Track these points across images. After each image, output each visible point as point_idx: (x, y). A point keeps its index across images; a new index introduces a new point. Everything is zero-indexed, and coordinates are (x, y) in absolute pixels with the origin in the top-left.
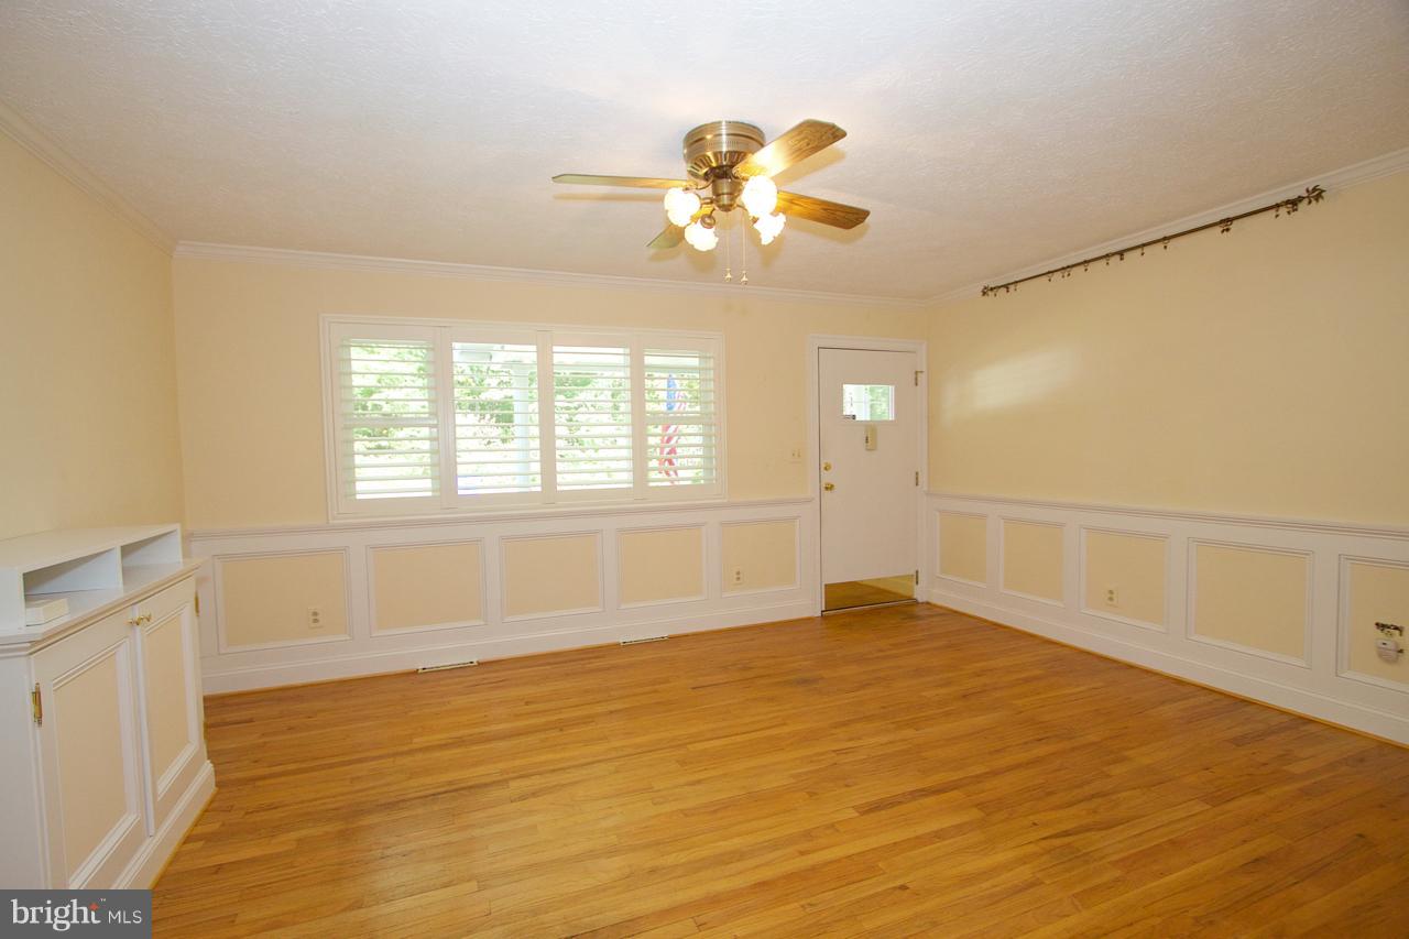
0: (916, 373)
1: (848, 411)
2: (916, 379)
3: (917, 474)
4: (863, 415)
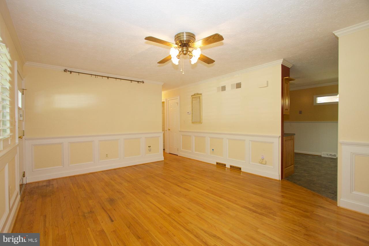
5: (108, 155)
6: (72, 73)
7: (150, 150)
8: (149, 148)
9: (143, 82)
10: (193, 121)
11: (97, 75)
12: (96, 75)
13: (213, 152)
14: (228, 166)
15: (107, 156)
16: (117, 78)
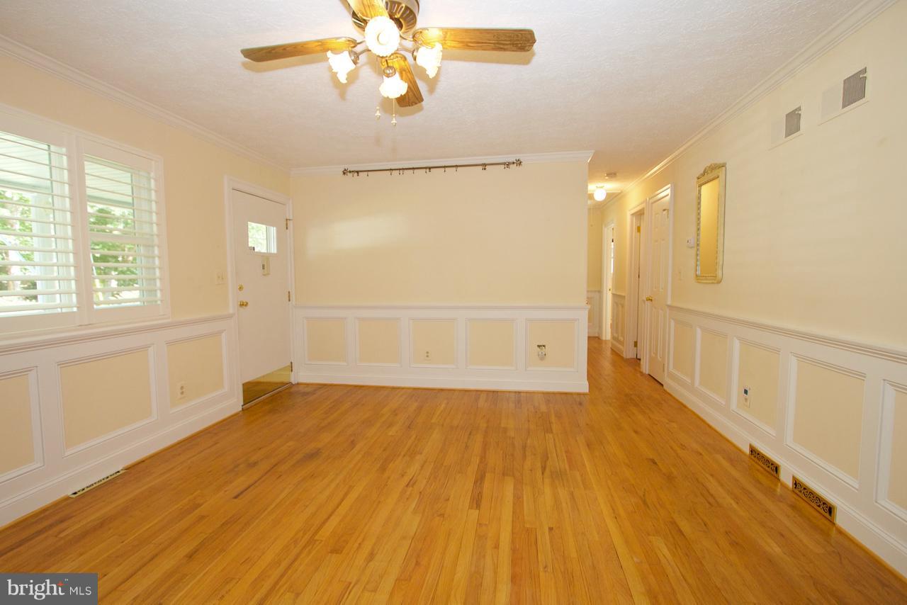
0: (287, 220)
1: (251, 245)
2: (287, 224)
3: (289, 292)
4: (261, 248)
5: (429, 354)
6: (360, 174)
7: (543, 357)
8: (538, 349)
9: (519, 163)
10: (699, 273)
11: (403, 169)
12: (400, 169)
13: (746, 399)
14: (786, 478)
15: (427, 356)
16: (447, 167)
